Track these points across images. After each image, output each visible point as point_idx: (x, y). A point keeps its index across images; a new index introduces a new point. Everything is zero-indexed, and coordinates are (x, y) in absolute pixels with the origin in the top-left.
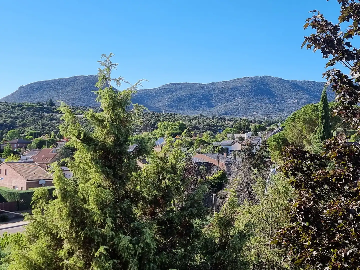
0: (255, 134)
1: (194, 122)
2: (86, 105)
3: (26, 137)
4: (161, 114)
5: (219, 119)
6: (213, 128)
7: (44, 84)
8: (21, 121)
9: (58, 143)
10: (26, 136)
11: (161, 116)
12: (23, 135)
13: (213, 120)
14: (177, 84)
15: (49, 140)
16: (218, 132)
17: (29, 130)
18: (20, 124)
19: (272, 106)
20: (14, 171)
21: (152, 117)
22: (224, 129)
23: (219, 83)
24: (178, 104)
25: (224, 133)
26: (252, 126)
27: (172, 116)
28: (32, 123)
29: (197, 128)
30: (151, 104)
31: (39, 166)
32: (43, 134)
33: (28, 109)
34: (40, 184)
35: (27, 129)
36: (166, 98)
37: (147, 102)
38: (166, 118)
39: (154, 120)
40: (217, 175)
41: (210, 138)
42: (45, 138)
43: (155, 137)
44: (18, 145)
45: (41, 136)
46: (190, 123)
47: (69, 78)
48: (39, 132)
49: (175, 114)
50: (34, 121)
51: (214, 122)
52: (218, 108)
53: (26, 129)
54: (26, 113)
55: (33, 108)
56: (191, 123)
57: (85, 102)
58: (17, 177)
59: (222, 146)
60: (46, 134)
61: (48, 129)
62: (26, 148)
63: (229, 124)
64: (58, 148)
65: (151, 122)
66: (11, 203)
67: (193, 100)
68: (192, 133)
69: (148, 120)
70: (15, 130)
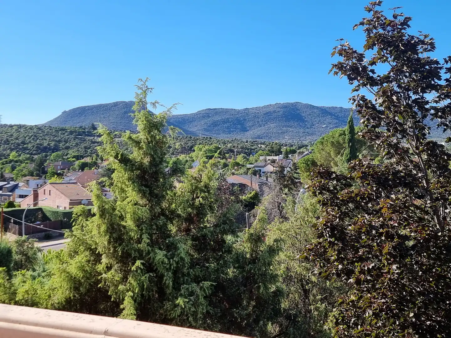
0: (286, 157)
1: (229, 145)
3: (70, 159)
4: (198, 138)
5: (252, 143)
6: (246, 151)
7: (86, 108)
8: (65, 144)
9: (99, 165)
10: (69, 158)
11: (198, 139)
13: (246, 144)
14: (213, 109)
15: (92, 162)
16: (251, 155)
17: (72, 153)
18: (64, 147)
19: (302, 130)
20: (57, 191)
21: (189, 140)
22: (257, 152)
23: (253, 109)
24: (214, 128)
25: (257, 156)
26: (284, 149)
27: (208, 140)
28: (75, 146)
30: (188, 128)
31: (82, 186)
32: (85, 156)
33: (71, 133)
34: (83, 204)
35: (70, 152)
36: (203, 122)
37: (184, 126)
38: (202, 142)
39: (191, 143)
40: (251, 195)
41: (244, 160)
42: (88, 160)
43: (192, 159)
44: (62, 166)
45: (83, 159)
46: (225, 146)
47: (110, 103)
48: (82, 154)
49: (210, 138)
50: (77, 144)
51: (248, 145)
52: (251, 132)
53: (69, 152)
54: (69, 137)
55: (75, 132)
56: (226, 146)
58: (61, 198)
59: (255, 168)
60: (88, 157)
61: (91, 152)
62: (69, 169)
63: (262, 147)
64: (100, 170)
65: (188, 145)
66: (55, 222)
67: (228, 124)
68: (227, 155)
69: (186, 143)
70: (58, 153)
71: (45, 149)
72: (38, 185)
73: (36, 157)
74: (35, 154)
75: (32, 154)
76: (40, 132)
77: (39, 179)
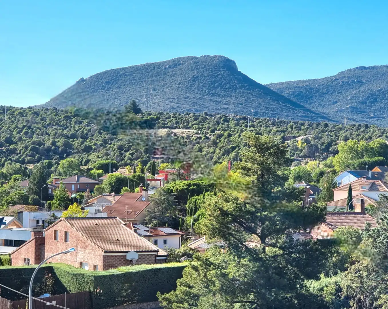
2: (197, 111)
3: (92, 172)
4: (340, 126)
7: (121, 73)
8: (82, 143)
9: (149, 182)
10: (91, 169)
12: (86, 167)
14: (369, 68)
15: (134, 177)
17: (96, 159)
18: (80, 148)
20: (80, 235)
21: (323, 132)
24: (371, 106)
27: (362, 130)
28: (101, 145)
30: (319, 108)
31: (125, 225)
32: (120, 166)
34: (128, 260)
35: (92, 156)
36: (349, 95)
37: (311, 104)
38: (351, 134)
39: (328, 138)
42: (125, 172)
43: (331, 169)
44: (78, 186)
45: (117, 170)
47: (166, 62)
48: (114, 161)
49: (367, 127)
50: (105, 142)
53: (89, 158)
54: (89, 128)
57: (194, 104)
58: (87, 247)
60: (127, 166)
61: (130, 156)
62: (91, 191)
64: (151, 192)
65: (322, 141)
66: (80, 294)
69: (317, 137)
70: (71, 159)
71: (47, 153)
72: (38, 221)
73: (31, 167)
74: (30, 162)
75: (23, 162)
76: (38, 119)
77: (38, 210)
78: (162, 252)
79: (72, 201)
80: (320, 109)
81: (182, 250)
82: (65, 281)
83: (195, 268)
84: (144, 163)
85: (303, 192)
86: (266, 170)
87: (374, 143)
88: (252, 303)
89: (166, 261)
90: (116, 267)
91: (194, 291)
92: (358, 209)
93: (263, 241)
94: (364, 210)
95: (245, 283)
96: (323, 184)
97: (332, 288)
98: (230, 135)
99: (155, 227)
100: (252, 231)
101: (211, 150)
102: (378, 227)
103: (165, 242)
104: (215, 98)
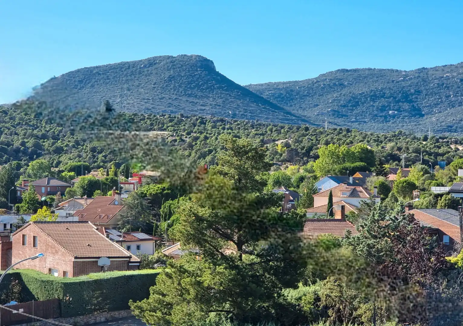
1: (389, 146)
2: (172, 112)
3: (63, 174)
4: (321, 130)
5: (437, 141)
6: (426, 158)
7: (94, 72)
8: (53, 144)
9: (122, 185)
11: (321, 133)
12: (57, 169)
13: (424, 143)
14: (351, 70)
15: (107, 179)
16: (437, 167)
17: (67, 160)
18: (51, 149)
20: (50, 239)
21: (304, 135)
22: (450, 160)
23: (436, 69)
24: (352, 110)
25: (452, 168)
27: (343, 134)
28: (73, 146)
29: (395, 158)
30: (299, 110)
31: (97, 229)
32: (93, 168)
34: (100, 266)
35: (64, 158)
36: (330, 97)
37: (291, 106)
38: (332, 138)
39: (309, 141)
41: (424, 178)
42: (98, 175)
43: (312, 175)
44: (49, 188)
45: (90, 173)
46: (380, 148)
47: (141, 61)
48: (86, 163)
49: (348, 131)
50: (77, 143)
51: (428, 145)
52: (434, 119)
53: (60, 159)
54: (60, 128)
56: (383, 147)
57: (170, 105)
58: (57, 252)
59: (453, 195)
60: (99, 168)
61: (103, 158)
62: (62, 194)
63: (458, 149)
64: (124, 196)
65: (302, 145)
66: (48, 302)
67: (383, 102)
68: (387, 166)
69: (297, 141)
70: (41, 160)
71: (16, 154)
72: (5, 225)
76: (7, 119)
77: (5, 213)
78: (135, 258)
79: (42, 204)
80: (300, 112)
81: (156, 256)
82: (32, 287)
83: (169, 276)
84: (118, 166)
85: (281, 198)
86: (244, 175)
87: (356, 148)
88: (228, 312)
89: (138, 268)
90: (87, 273)
91: (167, 299)
92: (338, 216)
93: (240, 248)
94: (344, 217)
95: (220, 292)
96: (303, 190)
97: (310, 298)
98: (206, 138)
99: (128, 233)
100: (228, 238)
101: (186, 153)
102: (358, 234)
103: (138, 247)
104: (191, 99)
